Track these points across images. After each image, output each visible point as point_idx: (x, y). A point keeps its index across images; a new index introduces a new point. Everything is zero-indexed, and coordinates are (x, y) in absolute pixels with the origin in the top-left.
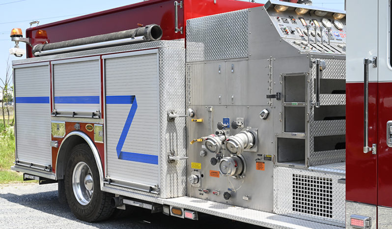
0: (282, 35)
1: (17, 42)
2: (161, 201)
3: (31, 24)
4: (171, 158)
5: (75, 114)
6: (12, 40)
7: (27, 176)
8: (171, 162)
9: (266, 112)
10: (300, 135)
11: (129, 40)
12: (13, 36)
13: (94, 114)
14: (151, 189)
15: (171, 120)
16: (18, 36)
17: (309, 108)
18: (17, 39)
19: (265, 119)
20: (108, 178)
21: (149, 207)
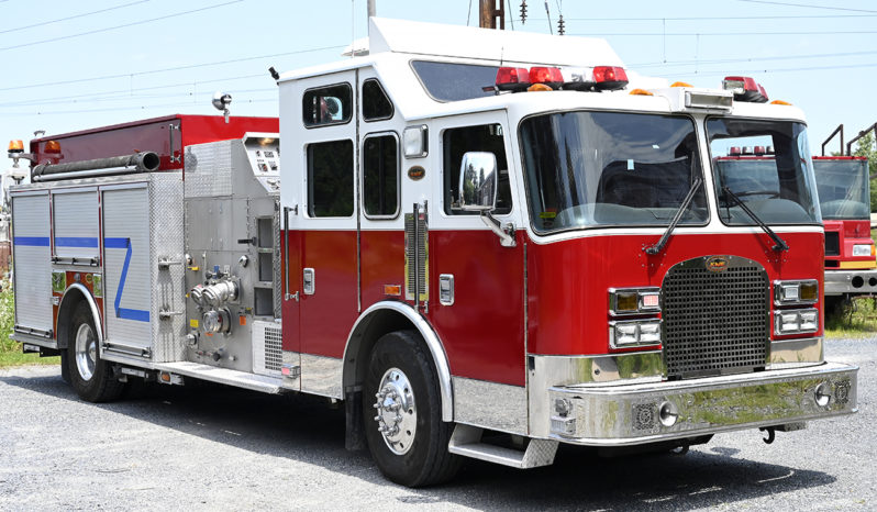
0: (257, 171)
1: (16, 160)
2: (153, 365)
3: (36, 133)
4: (163, 313)
5: (74, 260)
6: (10, 156)
7: (26, 347)
8: (164, 318)
9: (244, 258)
10: (269, 285)
11: (123, 169)
12: (12, 151)
13: (93, 261)
14: (144, 352)
15: (164, 268)
16: (17, 151)
17: (274, 255)
18: (16, 155)
19: (245, 266)
20: (107, 342)
21: (142, 374)
